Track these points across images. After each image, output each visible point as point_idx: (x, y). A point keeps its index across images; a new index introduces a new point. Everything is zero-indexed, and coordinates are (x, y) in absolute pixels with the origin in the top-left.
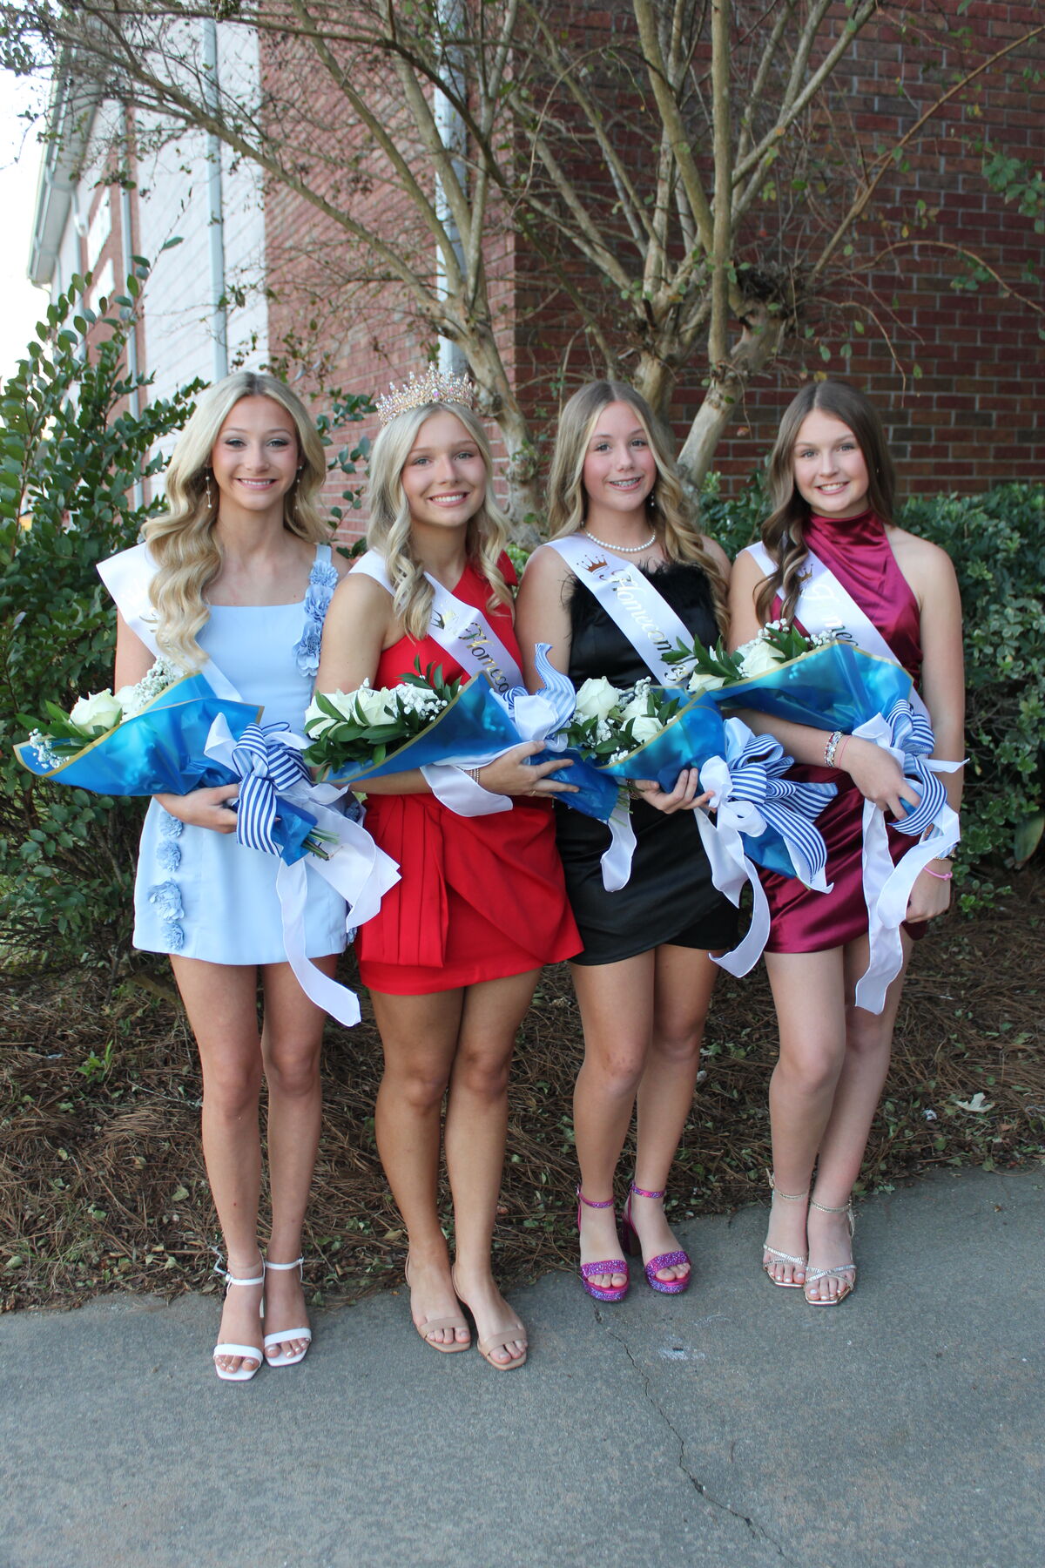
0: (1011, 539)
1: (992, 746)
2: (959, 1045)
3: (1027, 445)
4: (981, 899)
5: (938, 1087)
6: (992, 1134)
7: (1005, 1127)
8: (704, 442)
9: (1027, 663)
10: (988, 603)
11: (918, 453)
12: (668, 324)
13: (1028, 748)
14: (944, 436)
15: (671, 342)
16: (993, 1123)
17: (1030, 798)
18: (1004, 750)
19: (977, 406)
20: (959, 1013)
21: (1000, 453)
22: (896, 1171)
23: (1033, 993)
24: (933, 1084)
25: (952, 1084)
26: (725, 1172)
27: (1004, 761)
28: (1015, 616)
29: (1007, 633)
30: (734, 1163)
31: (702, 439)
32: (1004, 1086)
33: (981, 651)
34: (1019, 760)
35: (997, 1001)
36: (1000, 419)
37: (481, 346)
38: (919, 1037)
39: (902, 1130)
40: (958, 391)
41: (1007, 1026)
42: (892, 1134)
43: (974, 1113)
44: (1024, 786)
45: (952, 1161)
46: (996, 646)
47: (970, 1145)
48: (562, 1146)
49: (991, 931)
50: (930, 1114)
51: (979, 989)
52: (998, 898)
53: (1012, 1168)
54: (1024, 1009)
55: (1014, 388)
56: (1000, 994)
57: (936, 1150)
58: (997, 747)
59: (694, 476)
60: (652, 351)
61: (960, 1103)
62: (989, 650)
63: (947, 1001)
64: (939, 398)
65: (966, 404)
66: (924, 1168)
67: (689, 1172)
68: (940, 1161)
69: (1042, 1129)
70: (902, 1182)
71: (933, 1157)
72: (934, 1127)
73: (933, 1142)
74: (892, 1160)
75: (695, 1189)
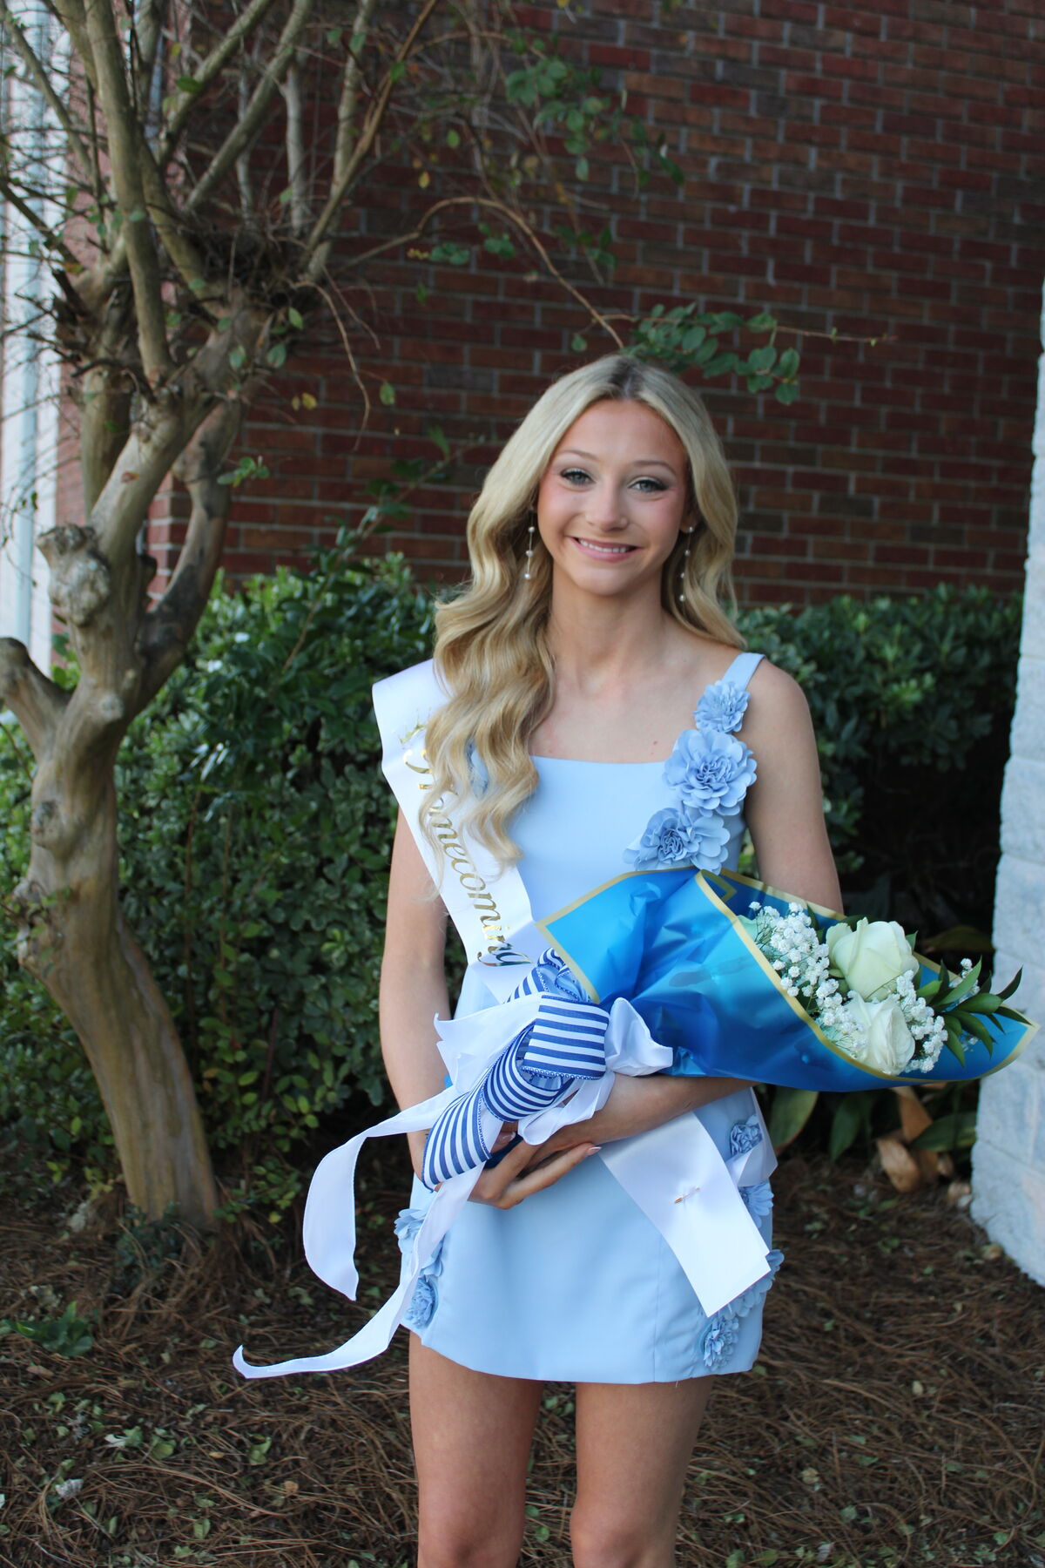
3: (922, 545)
11: (763, 547)
12: (110, 314)
14: (799, 527)
19: (852, 488)
36: (884, 507)
40: (823, 465)
59: (104, 547)
64: (796, 475)
65: (836, 484)
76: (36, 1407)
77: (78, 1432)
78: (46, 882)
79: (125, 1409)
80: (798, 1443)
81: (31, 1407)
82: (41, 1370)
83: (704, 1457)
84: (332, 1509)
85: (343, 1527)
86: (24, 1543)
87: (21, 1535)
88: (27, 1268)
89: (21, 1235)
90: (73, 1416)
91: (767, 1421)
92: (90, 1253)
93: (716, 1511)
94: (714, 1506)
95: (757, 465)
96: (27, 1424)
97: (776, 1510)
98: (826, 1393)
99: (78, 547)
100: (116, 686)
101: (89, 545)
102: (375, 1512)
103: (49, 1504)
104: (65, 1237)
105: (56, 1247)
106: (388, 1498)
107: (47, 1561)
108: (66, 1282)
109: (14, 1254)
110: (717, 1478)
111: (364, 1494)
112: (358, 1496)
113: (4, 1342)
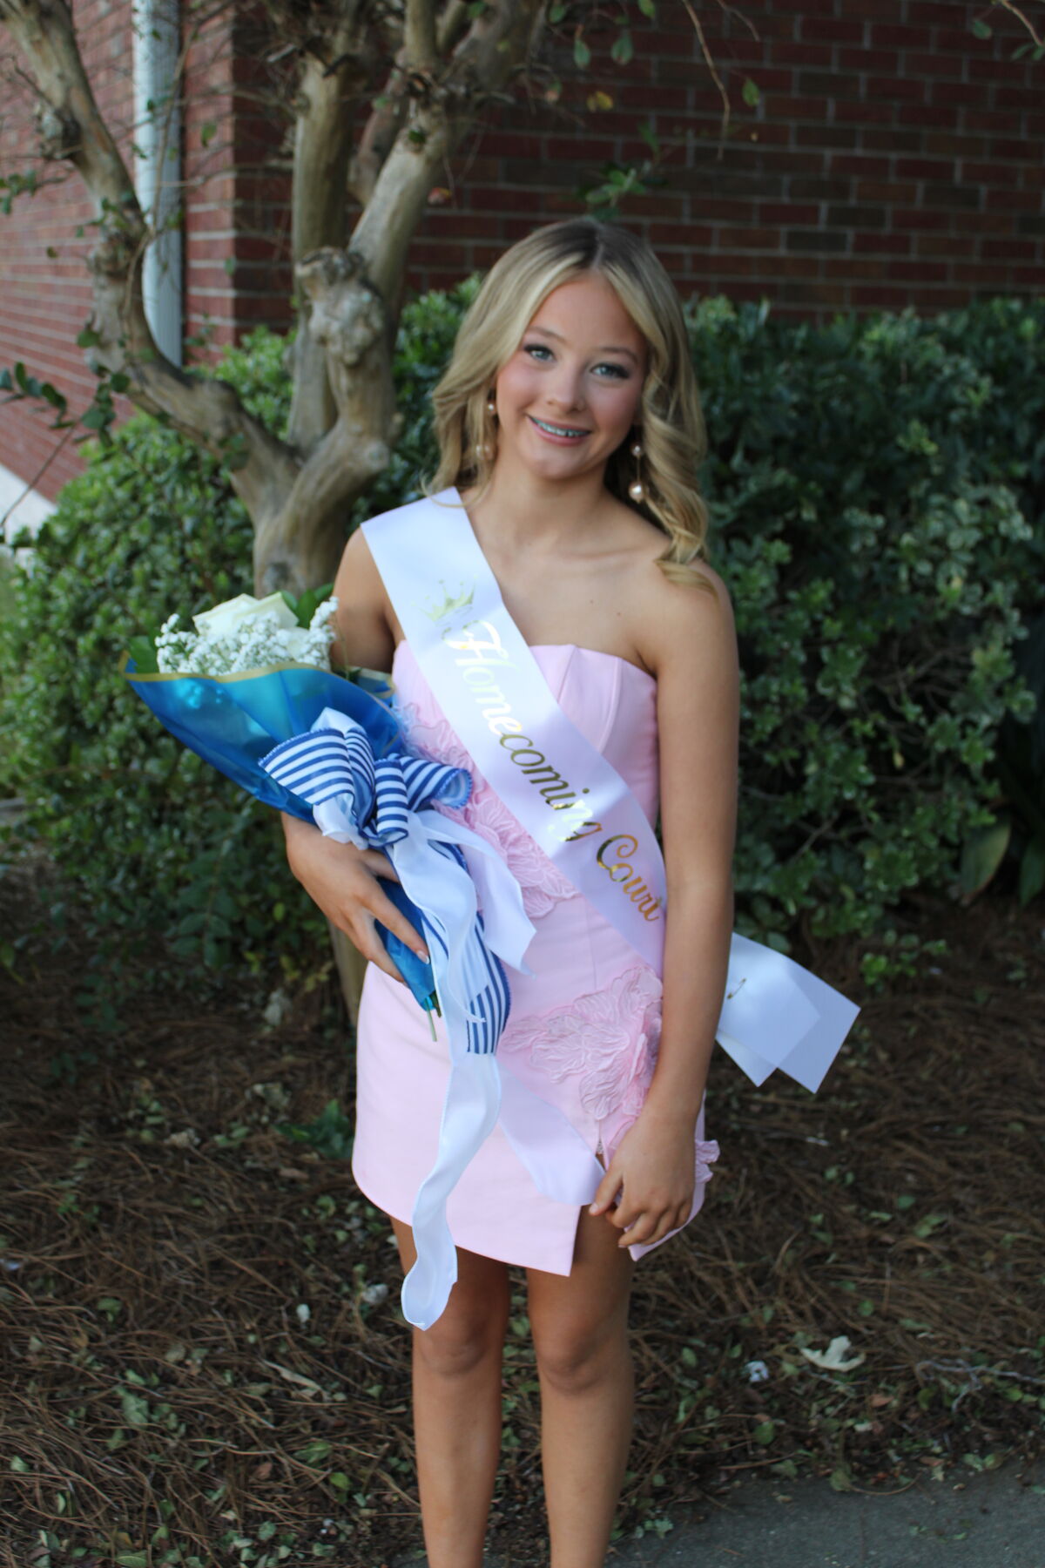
0: (977, 389)
1: (923, 721)
2: (822, 1236)
3: (1031, 238)
4: (898, 961)
5: (776, 1319)
6: (854, 1415)
7: (878, 1400)
8: (394, 214)
9: (987, 588)
10: (929, 492)
11: (864, 244)
13: (986, 721)
14: (904, 220)
15: (353, 35)
16: (859, 1390)
17: (983, 802)
18: (942, 729)
19: (958, 175)
20: (831, 1173)
21: (990, 249)
22: (680, 1489)
23: (961, 1130)
24: (768, 1313)
25: (801, 1314)
26: (386, 1487)
27: (940, 746)
28: (972, 513)
29: (955, 540)
30: (404, 1468)
31: (389, 209)
32: (886, 1319)
33: (911, 570)
34: (964, 745)
35: (898, 1150)
36: (991, 197)
37: (45, 32)
38: (757, 1220)
39: (700, 1410)
40: (928, 151)
41: (905, 1202)
42: (682, 1417)
43: (831, 1372)
44: (974, 783)
45: (779, 1467)
46: (936, 562)
47: (814, 1436)
48: (110, 1433)
49: (909, 1015)
50: (757, 1370)
51: (873, 1126)
52: (929, 959)
53: (879, 1484)
54: (941, 1166)
55: (1016, 150)
56: (905, 1137)
57: (755, 1445)
58: (931, 720)
59: (375, 274)
60: (317, 47)
61: (808, 1353)
62: (924, 568)
63: (817, 1147)
64: (900, 163)
65: (939, 172)
66: (729, 1481)
67: (322, 1486)
68: (760, 1469)
69: (941, 1405)
70: (688, 1511)
71: (747, 1459)
72: (759, 1398)
73: (751, 1430)
74: (676, 1467)
75: (327, 1522)
76: (305, 1212)
77: (359, 1236)
81: (299, 1212)
82: (295, 1173)
83: (1001, 1221)
84: (646, 1297)
85: (663, 1315)
86: (344, 1354)
87: (339, 1345)
88: (238, 1064)
89: (215, 1031)
90: (348, 1218)
92: (302, 1046)
93: (1030, 1274)
94: (1027, 1269)
95: (859, 152)
96: (304, 1231)
99: (349, 276)
100: (383, 434)
101: (359, 273)
102: (691, 1295)
103: (362, 1312)
104: (267, 1030)
105: (262, 1041)
106: (700, 1282)
107: (374, 1369)
108: (289, 1078)
109: (217, 1052)
110: (1021, 1240)
111: (677, 1280)
112: (670, 1282)
113: (244, 1147)
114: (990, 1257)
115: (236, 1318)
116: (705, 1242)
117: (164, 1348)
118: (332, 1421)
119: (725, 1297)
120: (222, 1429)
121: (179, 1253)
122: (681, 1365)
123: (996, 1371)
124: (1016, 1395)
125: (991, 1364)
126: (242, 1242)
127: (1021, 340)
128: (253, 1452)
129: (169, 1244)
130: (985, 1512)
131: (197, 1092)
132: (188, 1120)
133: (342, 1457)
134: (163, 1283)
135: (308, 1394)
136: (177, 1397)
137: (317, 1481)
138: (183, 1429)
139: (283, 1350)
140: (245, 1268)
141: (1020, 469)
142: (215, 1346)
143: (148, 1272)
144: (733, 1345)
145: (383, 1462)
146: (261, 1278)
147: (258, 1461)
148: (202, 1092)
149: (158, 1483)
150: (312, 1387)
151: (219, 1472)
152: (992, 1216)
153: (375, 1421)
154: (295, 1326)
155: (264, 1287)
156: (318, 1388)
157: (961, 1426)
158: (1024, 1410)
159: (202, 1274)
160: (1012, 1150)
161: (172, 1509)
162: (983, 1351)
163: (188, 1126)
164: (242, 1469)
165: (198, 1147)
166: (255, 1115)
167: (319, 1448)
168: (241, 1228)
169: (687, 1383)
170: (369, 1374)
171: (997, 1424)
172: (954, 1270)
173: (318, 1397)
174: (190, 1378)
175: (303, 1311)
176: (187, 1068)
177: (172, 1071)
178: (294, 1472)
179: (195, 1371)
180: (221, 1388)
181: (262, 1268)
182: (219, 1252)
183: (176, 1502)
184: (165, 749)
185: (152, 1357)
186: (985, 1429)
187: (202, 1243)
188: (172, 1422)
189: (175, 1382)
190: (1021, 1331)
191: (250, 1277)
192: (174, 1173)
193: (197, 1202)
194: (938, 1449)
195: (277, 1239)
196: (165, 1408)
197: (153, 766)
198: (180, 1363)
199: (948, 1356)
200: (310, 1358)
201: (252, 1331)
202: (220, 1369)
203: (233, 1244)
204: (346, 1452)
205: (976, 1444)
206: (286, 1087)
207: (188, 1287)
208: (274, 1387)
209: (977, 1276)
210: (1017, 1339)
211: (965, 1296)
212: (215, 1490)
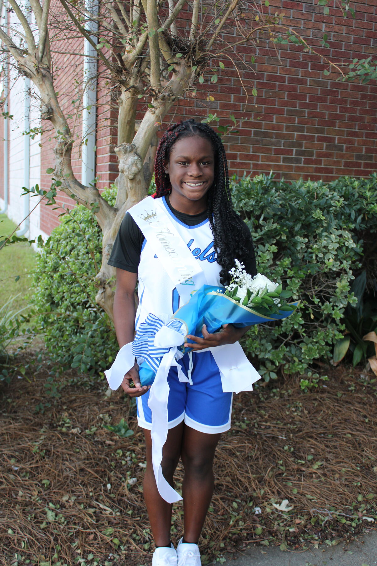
0: (339, 201)
1: (320, 304)
2: (282, 468)
3: (360, 161)
4: (312, 382)
5: (265, 494)
6: (289, 526)
7: (298, 521)
8: (146, 132)
9: (341, 263)
10: (322, 231)
11: (307, 162)
12: (134, 70)
13: (342, 306)
14: (320, 155)
15: (136, 80)
16: (291, 518)
17: (340, 331)
18: (327, 307)
19: (336, 142)
20: (286, 448)
21: (347, 164)
22: (229, 548)
23: (330, 436)
24: (262, 492)
25: (273, 493)
26: (131, 544)
27: (325, 312)
28: (336, 239)
29: (330, 247)
30: (138, 538)
31: (144, 131)
32: (302, 495)
33: (317, 256)
34: (333, 312)
35: (309, 441)
36: (347, 148)
37: (44, 82)
38: (261, 462)
39: (237, 521)
40: (327, 134)
41: (310, 457)
42: (231, 523)
43: (282, 512)
44: (337, 325)
45: (263, 542)
46: (324, 254)
47: (275, 532)
48: (42, 523)
49: (315, 399)
50: (258, 510)
51: (301, 433)
52: (321, 382)
53: (296, 549)
54: (323, 446)
55: (355, 134)
56: (311, 437)
57: (255, 534)
58: (323, 305)
61: (274, 505)
62: (321, 255)
63: (282, 439)
64: (318, 137)
65: (331, 140)
66: (246, 546)
67: (110, 543)
68: (257, 542)
69: (318, 524)
70: (232, 556)
71: (253, 539)
72: (258, 519)
73: (254, 530)
74: (228, 541)
75: (111, 555)
76: (113, 455)
77: (129, 463)
78: (109, 273)
79: (143, 455)
80: (369, 459)
81: (111, 455)
82: (110, 442)
83: (341, 464)
84: (222, 485)
85: (228, 491)
86: (121, 500)
87: (119, 497)
88: (96, 408)
89: (90, 398)
90: (126, 457)
91: (358, 452)
92: (116, 403)
93: (350, 482)
94: (349, 480)
95: (305, 134)
96: (111, 461)
97: (369, 481)
98: (373, 442)
99: (131, 151)
101: (134, 151)
102: (237, 485)
103: (127, 487)
104: (106, 398)
105: (104, 401)
106: (240, 481)
107: (130, 505)
108: (112, 413)
109: (89, 404)
110: (348, 471)
111: (232, 480)
112: (231, 481)
113: (95, 434)
114: (337, 476)
115: (87, 487)
116: (243, 468)
117: (62, 495)
118: (115, 522)
119: (248, 486)
120: (79, 523)
121: (70, 466)
122: (232, 508)
123: (338, 513)
124: (344, 521)
125: (336, 511)
126: (91, 463)
127: (354, 188)
128: (88, 531)
129: (67, 463)
130: (331, 559)
131: (82, 416)
132: (78, 425)
133: (117, 533)
134: (64, 475)
135: (108, 512)
136: (65, 512)
137: (108, 541)
138: (66, 522)
139: (101, 498)
140: (91, 471)
141: (352, 226)
142: (79, 496)
143: (59, 472)
144: (250, 502)
145: (131, 536)
146: (96, 475)
147: (89, 534)
148: (83, 417)
149: (56, 540)
150: (109, 510)
151: (76, 537)
152: (338, 462)
153: (129, 522)
154: (106, 491)
155: (97, 478)
156: (111, 510)
157: (325, 531)
158: (346, 526)
159: (77, 473)
160: (347, 442)
161: (59, 548)
162: (333, 506)
163: (77, 427)
164: (84, 537)
165: (80, 434)
166: (99, 424)
167: (110, 530)
168: (91, 459)
169: (234, 513)
170: (129, 507)
171: (337, 530)
172: (325, 480)
173: (111, 514)
174: (70, 506)
175: (109, 486)
176: (80, 409)
177: (75, 410)
178: (101, 538)
179: (72, 504)
180: (79, 510)
181: (97, 472)
182: (83, 466)
183: (61, 546)
184: (79, 309)
185: (58, 499)
186: (333, 532)
187: (78, 463)
188: (63, 520)
189: (65, 507)
190: (347, 500)
191: (92, 474)
192: (71, 441)
193: (78, 450)
194: (317, 538)
195: (102, 463)
196: (61, 515)
197: (75, 314)
198: (67, 501)
199: (322, 508)
200: (110, 501)
201: (91, 492)
202: (80, 503)
203: (88, 464)
204: (119, 532)
205: (329, 537)
206: (110, 415)
207: (72, 477)
208: (97, 510)
209: (332, 481)
210: (345, 503)
211: (329, 488)
212: (74, 543)
